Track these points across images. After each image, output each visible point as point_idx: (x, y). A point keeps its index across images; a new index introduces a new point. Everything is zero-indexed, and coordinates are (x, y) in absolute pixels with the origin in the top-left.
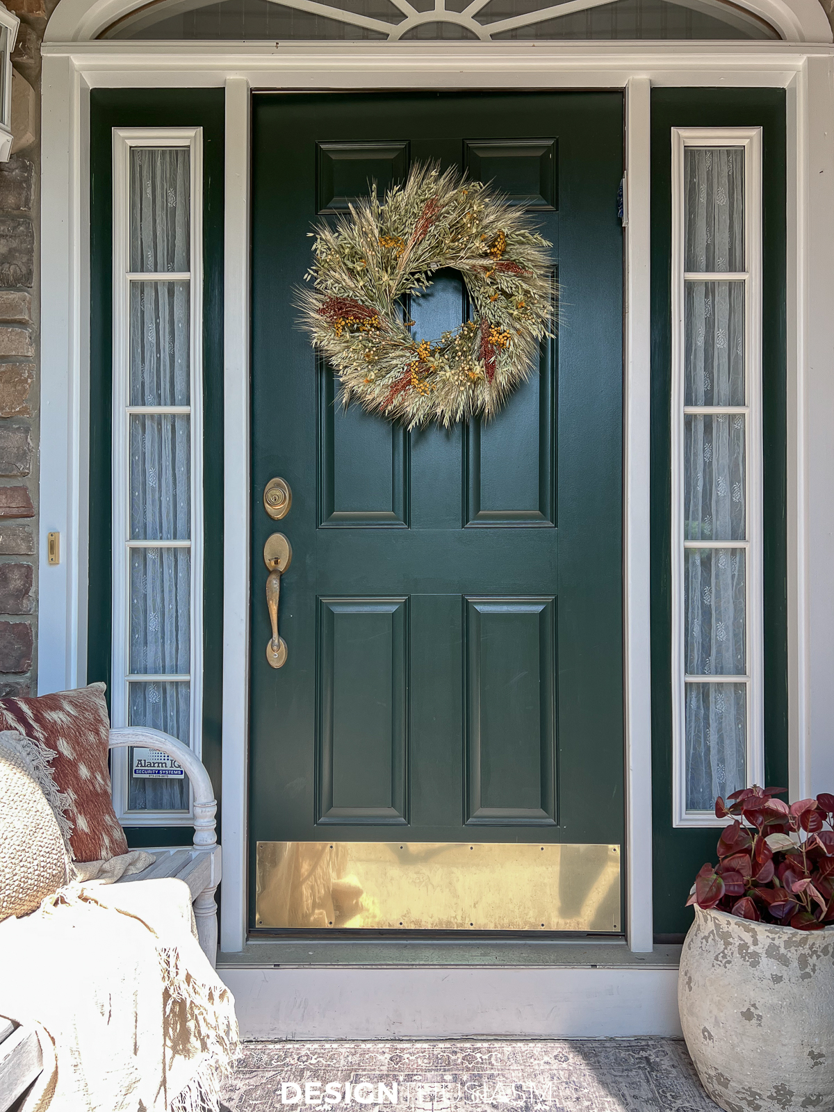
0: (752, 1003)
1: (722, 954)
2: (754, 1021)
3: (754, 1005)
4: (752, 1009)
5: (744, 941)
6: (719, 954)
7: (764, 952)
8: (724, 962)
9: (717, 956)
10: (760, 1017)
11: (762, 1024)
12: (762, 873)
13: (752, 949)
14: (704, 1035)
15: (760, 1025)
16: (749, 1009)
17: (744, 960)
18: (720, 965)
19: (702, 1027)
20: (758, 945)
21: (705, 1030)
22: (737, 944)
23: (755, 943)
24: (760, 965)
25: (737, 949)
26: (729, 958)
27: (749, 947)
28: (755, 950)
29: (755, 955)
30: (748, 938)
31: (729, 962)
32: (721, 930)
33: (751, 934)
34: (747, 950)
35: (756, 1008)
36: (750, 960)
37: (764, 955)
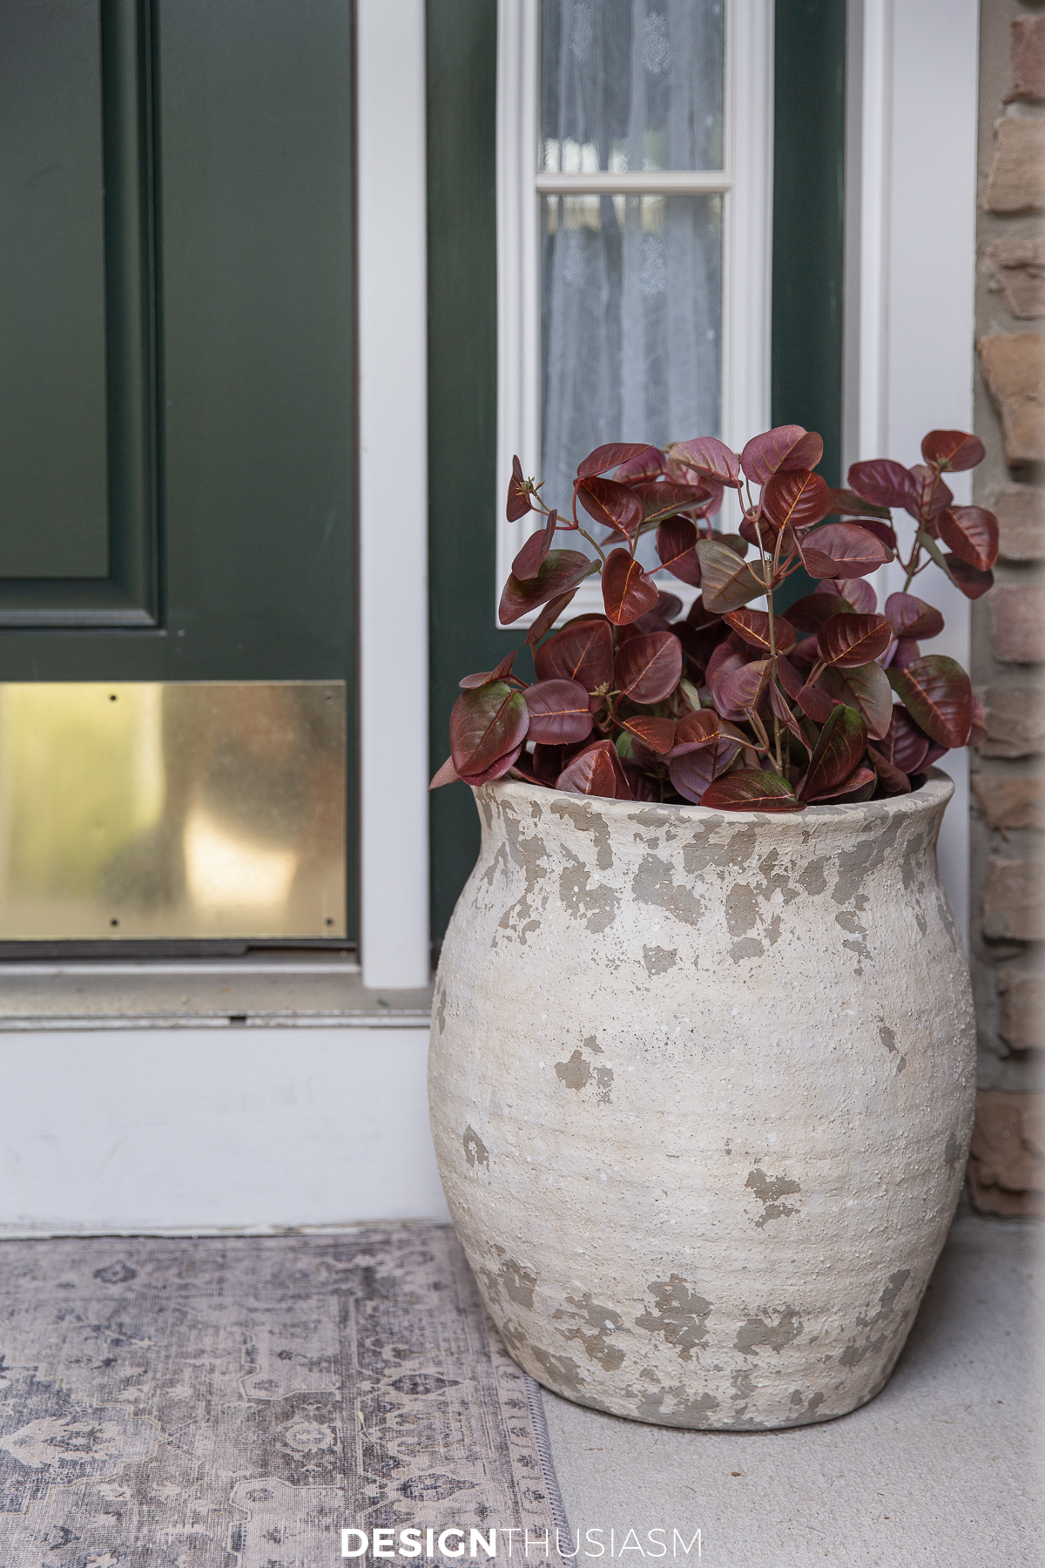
0: (586, 1036)
1: (518, 908)
2: (591, 1089)
3: (591, 1042)
4: (587, 1054)
5: (575, 858)
6: (512, 908)
7: (629, 886)
8: (520, 928)
9: (507, 915)
10: (606, 1076)
11: (613, 1097)
12: (647, 678)
13: (596, 878)
14: (468, 1152)
15: (606, 1099)
16: (577, 1055)
17: (574, 915)
18: (509, 939)
19: (462, 1131)
20: (611, 865)
21: (470, 1136)
22: (559, 870)
23: (605, 861)
24: (616, 924)
25: (556, 887)
26: (534, 916)
27: (588, 875)
28: (605, 882)
29: (605, 896)
30: (583, 845)
31: (534, 925)
32: (521, 838)
33: (591, 834)
34: (582, 886)
35: (597, 1050)
36: (589, 913)
37: (628, 895)
